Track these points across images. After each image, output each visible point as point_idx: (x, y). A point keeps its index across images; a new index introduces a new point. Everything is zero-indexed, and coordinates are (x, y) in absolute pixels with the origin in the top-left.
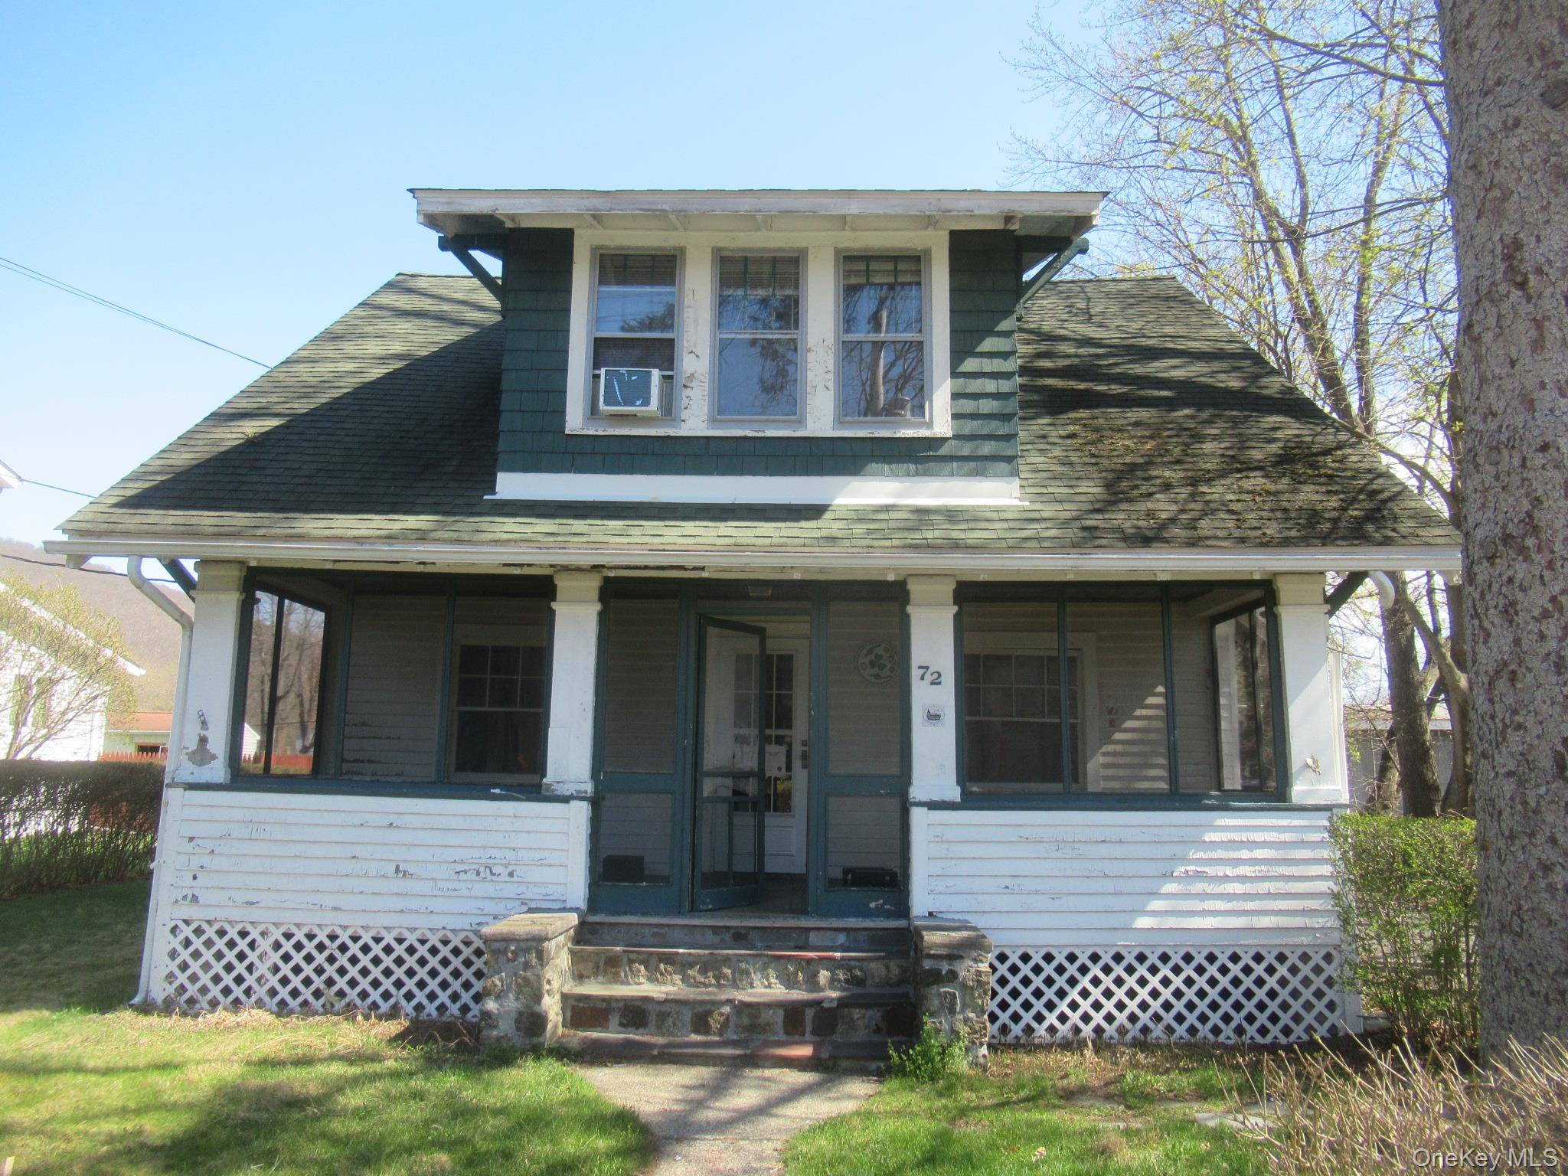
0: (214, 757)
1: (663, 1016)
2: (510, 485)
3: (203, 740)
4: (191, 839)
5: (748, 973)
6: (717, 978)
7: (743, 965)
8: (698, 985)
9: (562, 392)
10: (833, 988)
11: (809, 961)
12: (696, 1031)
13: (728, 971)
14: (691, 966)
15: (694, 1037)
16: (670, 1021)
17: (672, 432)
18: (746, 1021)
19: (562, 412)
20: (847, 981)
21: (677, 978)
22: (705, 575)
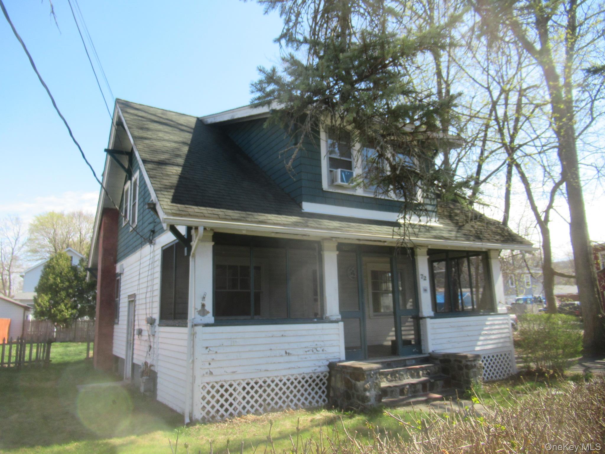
0: (208, 312)
1: (392, 391)
2: (308, 207)
3: (203, 306)
4: (207, 348)
5: (402, 375)
6: (395, 378)
7: (401, 373)
8: (391, 381)
9: (320, 175)
10: (423, 376)
11: (417, 369)
12: (401, 395)
13: (397, 375)
14: (388, 375)
15: (401, 397)
16: (394, 393)
17: (354, 193)
18: (413, 390)
19: (320, 182)
20: (426, 374)
21: (385, 379)
22: (386, 244)
